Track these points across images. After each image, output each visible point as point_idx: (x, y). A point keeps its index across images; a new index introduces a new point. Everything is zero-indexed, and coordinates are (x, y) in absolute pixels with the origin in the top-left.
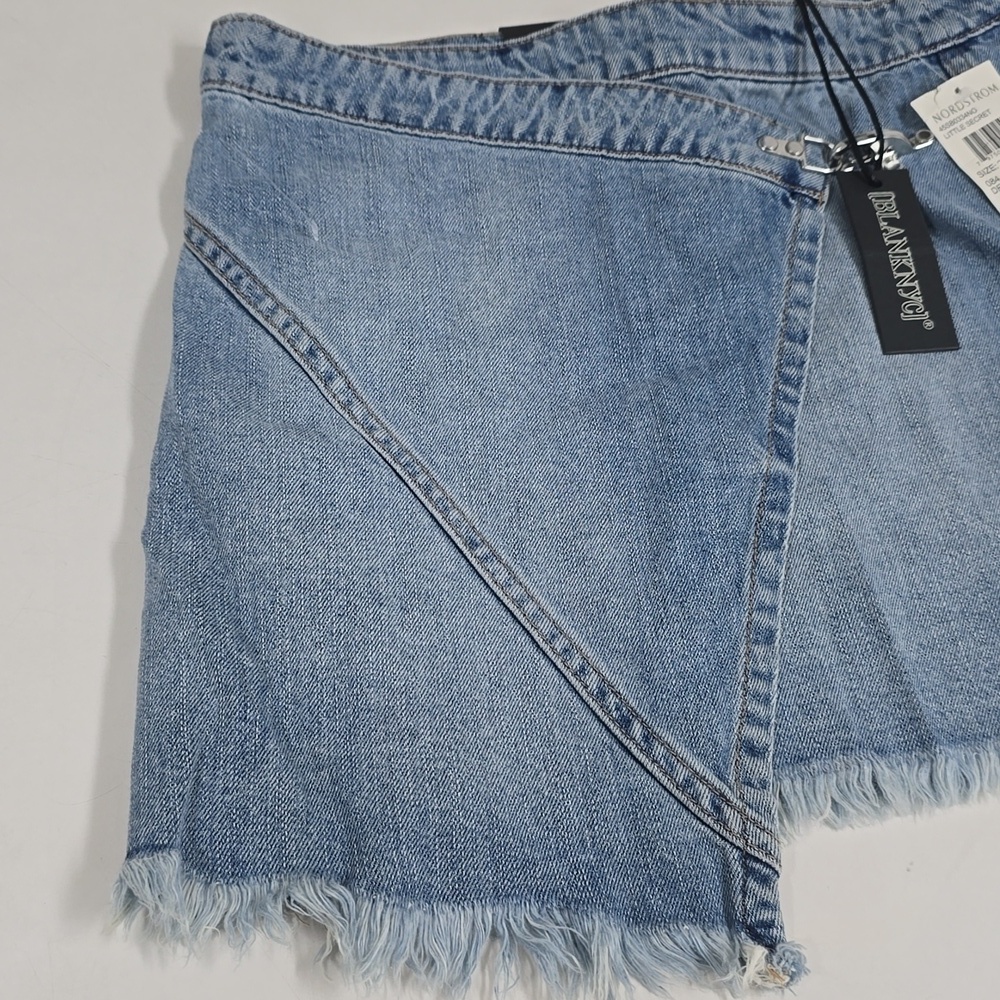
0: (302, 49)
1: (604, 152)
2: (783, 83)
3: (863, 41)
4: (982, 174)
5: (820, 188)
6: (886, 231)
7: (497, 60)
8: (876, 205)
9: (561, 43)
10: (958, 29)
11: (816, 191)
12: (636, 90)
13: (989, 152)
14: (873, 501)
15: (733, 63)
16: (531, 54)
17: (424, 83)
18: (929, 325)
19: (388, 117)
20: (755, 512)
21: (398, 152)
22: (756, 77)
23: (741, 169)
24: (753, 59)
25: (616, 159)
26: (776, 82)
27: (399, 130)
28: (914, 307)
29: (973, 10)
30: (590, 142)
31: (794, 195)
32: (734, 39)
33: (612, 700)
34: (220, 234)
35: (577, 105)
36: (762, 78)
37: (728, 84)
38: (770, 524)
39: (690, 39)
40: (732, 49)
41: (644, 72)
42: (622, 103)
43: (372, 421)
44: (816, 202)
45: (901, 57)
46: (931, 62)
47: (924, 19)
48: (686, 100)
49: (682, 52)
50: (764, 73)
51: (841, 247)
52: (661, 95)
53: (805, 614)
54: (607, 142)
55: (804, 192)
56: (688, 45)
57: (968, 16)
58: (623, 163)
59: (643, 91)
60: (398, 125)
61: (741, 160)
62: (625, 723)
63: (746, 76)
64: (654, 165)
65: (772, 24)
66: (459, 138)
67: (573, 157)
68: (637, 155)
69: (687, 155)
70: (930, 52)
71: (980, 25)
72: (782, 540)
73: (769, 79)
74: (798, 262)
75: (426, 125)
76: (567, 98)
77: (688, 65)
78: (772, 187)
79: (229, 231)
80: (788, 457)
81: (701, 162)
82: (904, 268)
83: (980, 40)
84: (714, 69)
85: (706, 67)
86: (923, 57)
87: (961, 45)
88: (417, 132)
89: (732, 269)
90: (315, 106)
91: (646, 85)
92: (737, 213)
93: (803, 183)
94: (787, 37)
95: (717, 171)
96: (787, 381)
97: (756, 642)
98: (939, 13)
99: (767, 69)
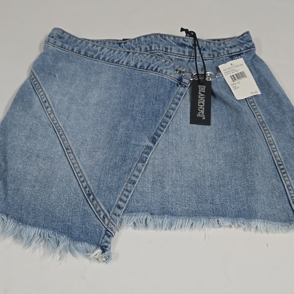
0: (70, 37)
1: (134, 68)
2: (187, 58)
3: (214, 51)
4: (232, 85)
5: (187, 83)
6: (200, 95)
7: (118, 45)
8: (199, 89)
9: (133, 42)
10: (238, 50)
11: (186, 84)
12: (146, 55)
13: (235, 80)
14: (173, 156)
15: (173, 51)
16: (126, 45)
17: (97, 48)
18: (204, 118)
19: (86, 54)
20: (141, 153)
21: (85, 62)
22: (179, 56)
23: (167, 76)
24: (179, 51)
25: (137, 70)
26: (185, 58)
27: (88, 58)
28: (201, 113)
29: (244, 46)
30: (131, 66)
31: (180, 84)
32: (174, 46)
33: (88, 189)
34: (36, 74)
35: (131, 57)
36: (181, 56)
37: (171, 56)
38: (144, 157)
39: (162, 44)
40: (173, 48)
41: (149, 51)
42: (142, 57)
43: (55, 119)
44: (186, 86)
45: (222, 56)
46: (230, 58)
47: (231, 47)
48: (158, 58)
49: (159, 47)
50: (182, 55)
51: (188, 97)
52: (152, 56)
53: (146, 180)
54: (136, 66)
55: (183, 84)
56: (161, 46)
57: (242, 47)
58: (139, 71)
59: (148, 55)
60: (88, 56)
61: (167, 74)
62: (89, 195)
63: (176, 55)
64: (146, 72)
65: (186, 43)
66: (101, 61)
67: (127, 68)
68: (142, 70)
69: (154, 71)
70: (230, 55)
71: (244, 50)
72: (146, 161)
73: (183, 56)
74: (175, 99)
75: (94, 57)
76: (129, 55)
77: (160, 50)
78: (174, 81)
79: (38, 74)
80: (154, 143)
81: (157, 73)
82: (202, 104)
83: (244, 53)
84: (167, 52)
85: (165, 52)
86: (228, 56)
87: (238, 54)
88: (92, 58)
89: (156, 98)
90: (69, 50)
91: (149, 54)
92: (163, 86)
93: (183, 81)
94: (190, 47)
95: (160, 75)
96: (162, 126)
97: (130, 183)
98: (235, 46)
99: (183, 54)
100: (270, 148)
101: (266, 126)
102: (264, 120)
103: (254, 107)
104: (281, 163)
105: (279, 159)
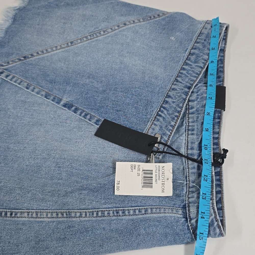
19: (191, 54)
22: (186, 143)
30: (170, 93)
43: (106, 33)
64: (158, 106)
66: (181, 67)
69: (158, 113)
80: (65, 106)
81: (155, 115)
99: (189, 148)
100: (33, 211)
101: (64, 217)
102: (74, 219)
103: (95, 213)
104: (13, 216)
105: (18, 215)
